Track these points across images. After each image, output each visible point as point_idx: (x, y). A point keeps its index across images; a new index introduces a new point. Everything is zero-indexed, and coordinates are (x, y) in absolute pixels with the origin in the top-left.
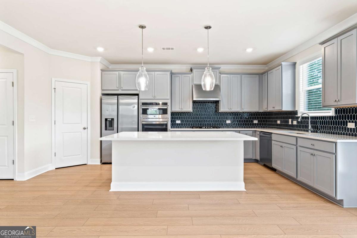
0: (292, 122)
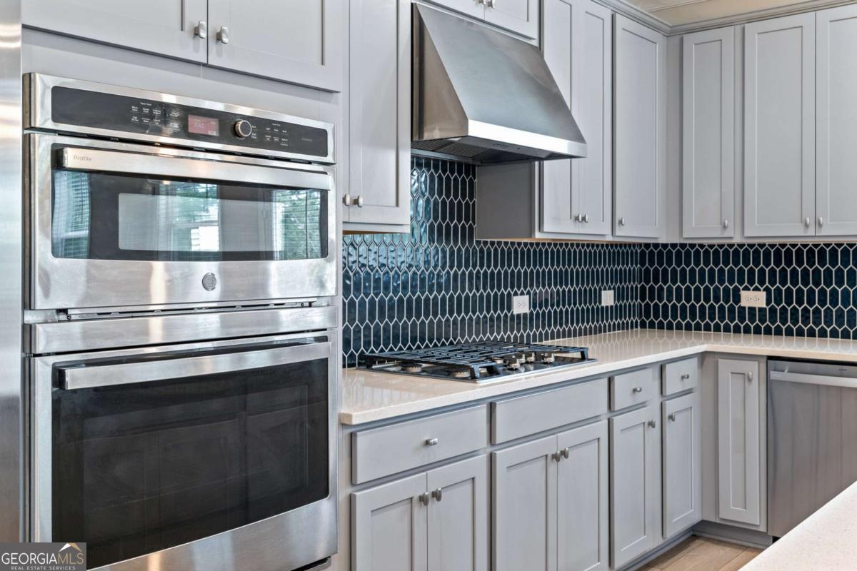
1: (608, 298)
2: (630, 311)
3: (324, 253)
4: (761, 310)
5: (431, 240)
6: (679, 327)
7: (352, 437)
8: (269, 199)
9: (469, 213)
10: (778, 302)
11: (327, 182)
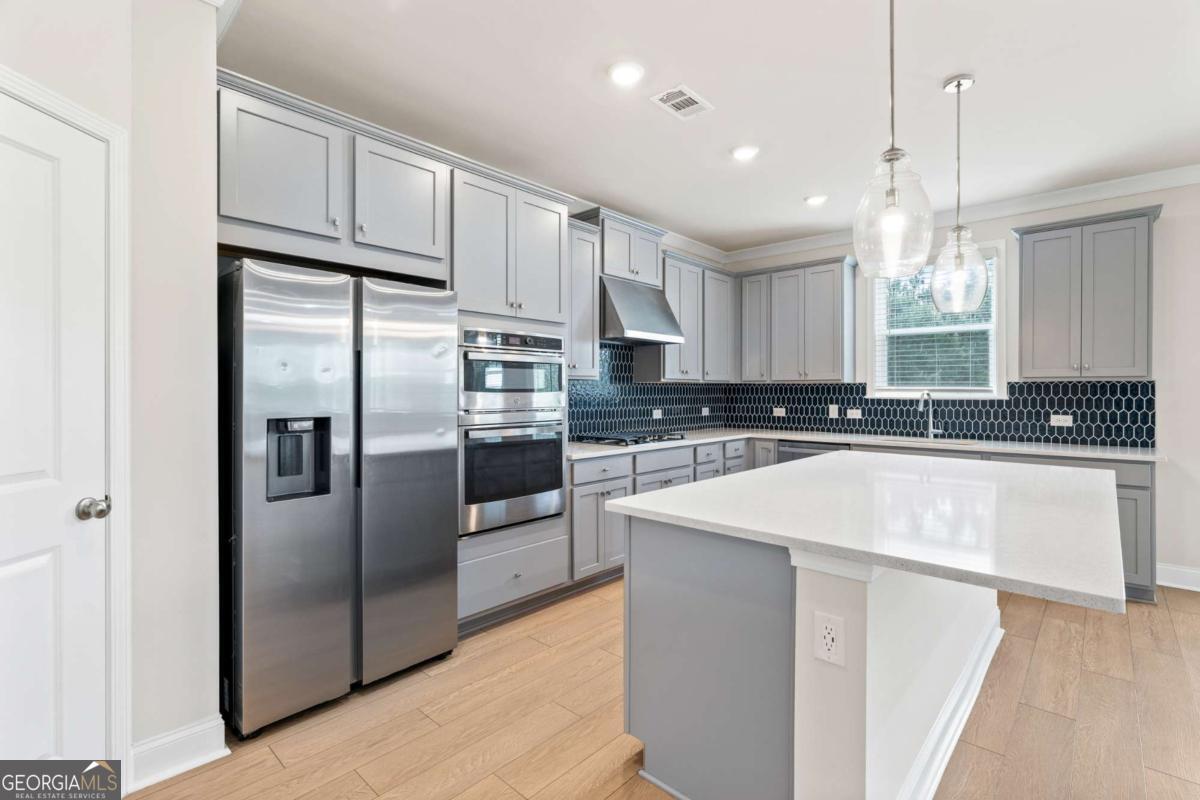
0: (842, 412)
1: (705, 412)
2: (719, 418)
3: (560, 389)
4: (783, 418)
5: (611, 383)
6: (743, 426)
7: (572, 465)
8: (532, 368)
9: (630, 369)
10: (791, 413)
11: (563, 361)
